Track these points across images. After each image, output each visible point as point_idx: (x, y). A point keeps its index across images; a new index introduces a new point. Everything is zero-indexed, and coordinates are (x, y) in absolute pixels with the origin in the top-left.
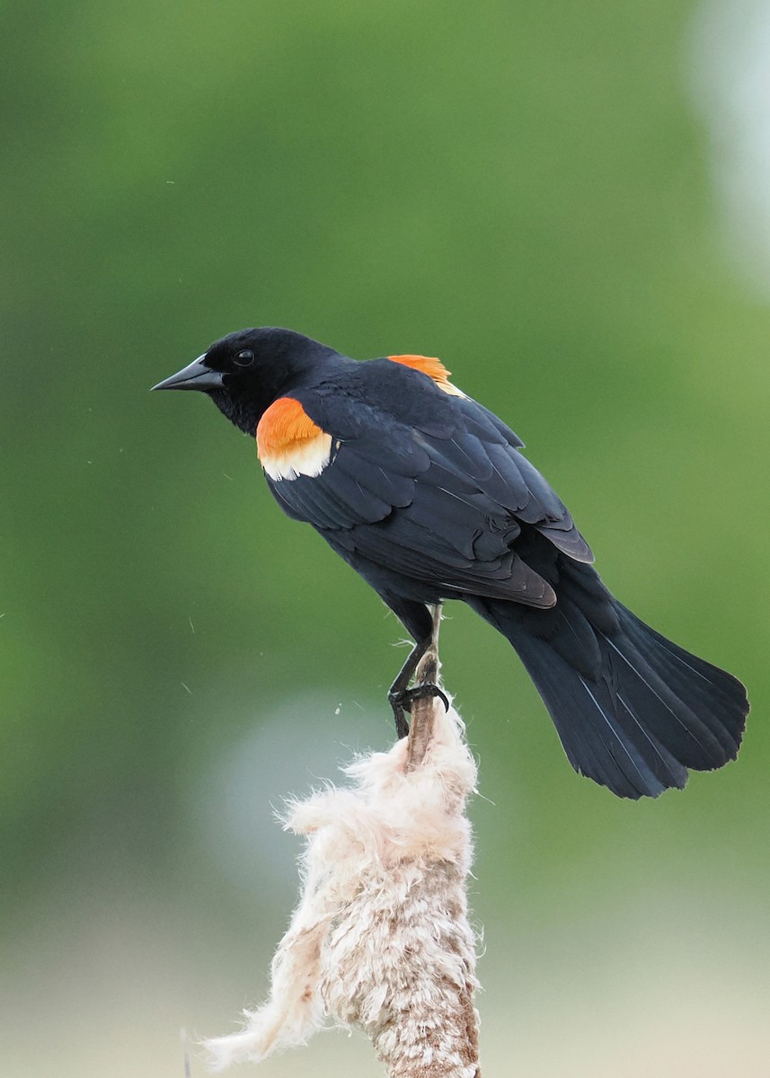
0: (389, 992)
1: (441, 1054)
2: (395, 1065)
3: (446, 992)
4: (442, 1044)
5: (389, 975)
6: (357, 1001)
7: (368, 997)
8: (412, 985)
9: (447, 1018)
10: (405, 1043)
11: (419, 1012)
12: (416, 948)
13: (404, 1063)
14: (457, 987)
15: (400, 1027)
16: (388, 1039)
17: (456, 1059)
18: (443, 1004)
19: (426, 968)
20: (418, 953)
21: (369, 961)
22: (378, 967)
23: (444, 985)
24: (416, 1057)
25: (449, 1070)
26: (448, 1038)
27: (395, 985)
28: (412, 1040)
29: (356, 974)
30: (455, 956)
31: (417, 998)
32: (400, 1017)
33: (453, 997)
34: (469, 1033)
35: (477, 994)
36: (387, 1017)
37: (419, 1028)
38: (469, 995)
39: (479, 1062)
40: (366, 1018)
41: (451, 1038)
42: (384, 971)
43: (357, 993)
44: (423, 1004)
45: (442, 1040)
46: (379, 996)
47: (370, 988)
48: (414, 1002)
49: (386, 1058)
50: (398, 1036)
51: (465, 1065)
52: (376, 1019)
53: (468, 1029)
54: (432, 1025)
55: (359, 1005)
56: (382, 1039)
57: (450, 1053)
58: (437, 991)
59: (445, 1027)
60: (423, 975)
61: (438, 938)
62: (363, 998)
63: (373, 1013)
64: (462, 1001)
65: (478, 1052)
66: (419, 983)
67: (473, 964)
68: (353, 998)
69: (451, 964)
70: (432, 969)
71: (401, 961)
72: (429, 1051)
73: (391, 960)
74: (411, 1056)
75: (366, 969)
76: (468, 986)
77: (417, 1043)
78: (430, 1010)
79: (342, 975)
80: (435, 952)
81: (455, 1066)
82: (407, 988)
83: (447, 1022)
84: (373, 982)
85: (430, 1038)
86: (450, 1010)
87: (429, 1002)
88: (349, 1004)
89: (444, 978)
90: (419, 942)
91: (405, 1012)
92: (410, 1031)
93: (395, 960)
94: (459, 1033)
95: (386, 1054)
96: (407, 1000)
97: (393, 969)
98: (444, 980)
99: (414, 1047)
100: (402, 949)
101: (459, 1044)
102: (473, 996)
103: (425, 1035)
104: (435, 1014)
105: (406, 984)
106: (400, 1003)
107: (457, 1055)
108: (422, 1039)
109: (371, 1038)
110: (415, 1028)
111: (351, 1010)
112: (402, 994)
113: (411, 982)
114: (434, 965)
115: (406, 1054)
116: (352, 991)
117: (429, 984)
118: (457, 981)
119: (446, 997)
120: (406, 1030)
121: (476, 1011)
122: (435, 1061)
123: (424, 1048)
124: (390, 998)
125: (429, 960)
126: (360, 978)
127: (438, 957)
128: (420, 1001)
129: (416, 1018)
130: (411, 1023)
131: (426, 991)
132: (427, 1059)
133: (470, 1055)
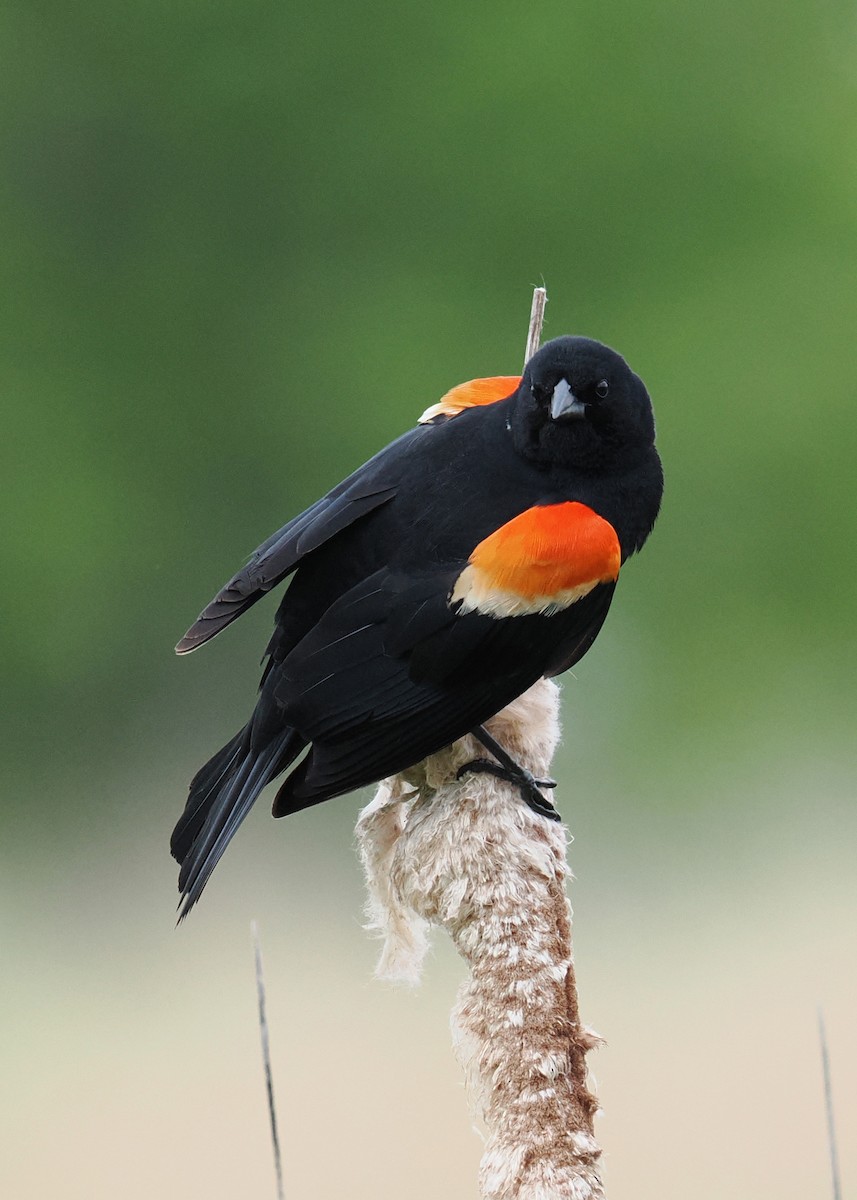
0: (469, 885)
1: (528, 953)
2: (478, 963)
3: (533, 884)
4: (529, 942)
5: (469, 867)
6: (436, 896)
7: (447, 891)
8: (495, 877)
9: (535, 912)
10: (488, 941)
11: (503, 907)
12: (498, 837)
13: (487, 963)
14: (545, 878)
15: (483, 923)
16: (470, 936)
17: (544, 958)
18: (530, 897)
19: (510, 859)
20: (500, 845)
21: (447, 852)
22: (457, 859)
23: (530, 876)
24: (500, 957)
25: (537, 971)
26: (536, 935)
27: (476, 878)
28: (495, 938)
29: (433, 866)
30: (543, 845)
31: (501, 892)
32: (483, 911)
33: (540, 888)
34: (561, 926)
35: (568, 882)
36: (467, 912)
37: (503, 924)
38: (559, 883)
39: (572, 958)
40: (445, 914)
41: (539, 935)
42: (464, 863)
43: (434, 887)
44: (507, 898)
45: (529, 937)
46: (458, 889)
47: (449, 881)
48: (497, 896)
49: (469, 955)
50: (481, 932)
51: (556, 964)
52: (456, 916)
53: (558, 922)
54: (517, 921)
55: (436, 900)
56: (462, 936)
57: (539, 951)
58: (522, 883)
59: (532, 923)
60: (506, 866)
61: (523, 827)
62: (441, 892)
63: (453, 910)
64: (552, 892)
65: (572, 945)
66: (503, 876)
67: (563, 850)
68: (430, 894)
69: (538, 853)
70: (516, 861)
71: (482, 853)
72: (514, 950)
73: (470, 852)
74: (495, 955)
75: (444, 861)
76: (558, 874)
77: (501, 941)
78: (514, 905)
79: (417, 868)
80: (520, 843)
81: (543, 966)
82: (490, 881)
83: (535, 917)
84: (452, 876)
85: (515, 935)
86: (538, 904)
87: (514, 896)
88: (426, 899)
89: (531, 869)
90: (501, 832)
91: (488, 907)
92: (493, 931)
93: (475, 852)
94: (548, 928)
95: (468, 950)
96: (489, 894)
97: (474, 863)
98: (530, 871)
99: (498, 946)
100: (483, 842)
101: (548, 940)
102: (564, 884)
103: (510, 933)
104: (520, 909)
105: (488, 877)
106: (482, 897)
107: (546, 953)
108: (507, 937)
109: (451, 934)
110: (498, 925)
111: (429, 905)
112: (484, 888)
113: (493, 876)
114: (519, 856)
115: (490, 952)
116: (429, 885)
117: (514, 876)
118: (545, 871)
119: (533, 889)
120: (489, 927)
121: (567, 901)
122: (521, 961)
123: (509, 946)
124: (471, 892)
125: (512, 850)
126: (438, 871)
127: (523, 847)
128: (503, 896)
129: (500, 913)
130: (494, 919)
131: (510, 886)
132: (513, 959)
133: (561, 952)
